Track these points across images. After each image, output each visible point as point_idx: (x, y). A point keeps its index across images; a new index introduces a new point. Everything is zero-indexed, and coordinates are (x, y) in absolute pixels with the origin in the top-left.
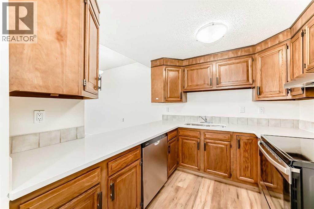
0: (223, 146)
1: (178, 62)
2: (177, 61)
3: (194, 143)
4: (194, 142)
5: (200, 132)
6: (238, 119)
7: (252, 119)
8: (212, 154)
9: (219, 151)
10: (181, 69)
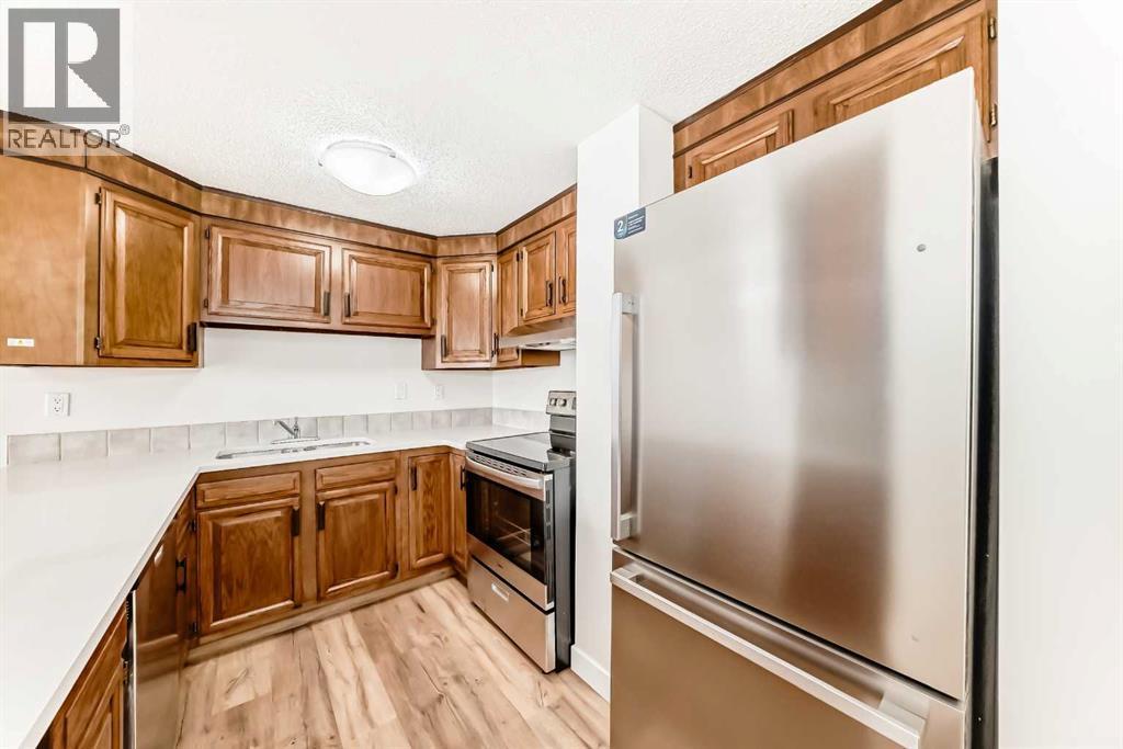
0: (376, 496)
1: (178, 187)
2: (174, 180)
3: (277, 519)
4: (278, 514)
5: (301, 473)
6: (393, 417)
7: (420, 415)
8: (344, 532)
9: (364, 514)
10: (191, 224)
